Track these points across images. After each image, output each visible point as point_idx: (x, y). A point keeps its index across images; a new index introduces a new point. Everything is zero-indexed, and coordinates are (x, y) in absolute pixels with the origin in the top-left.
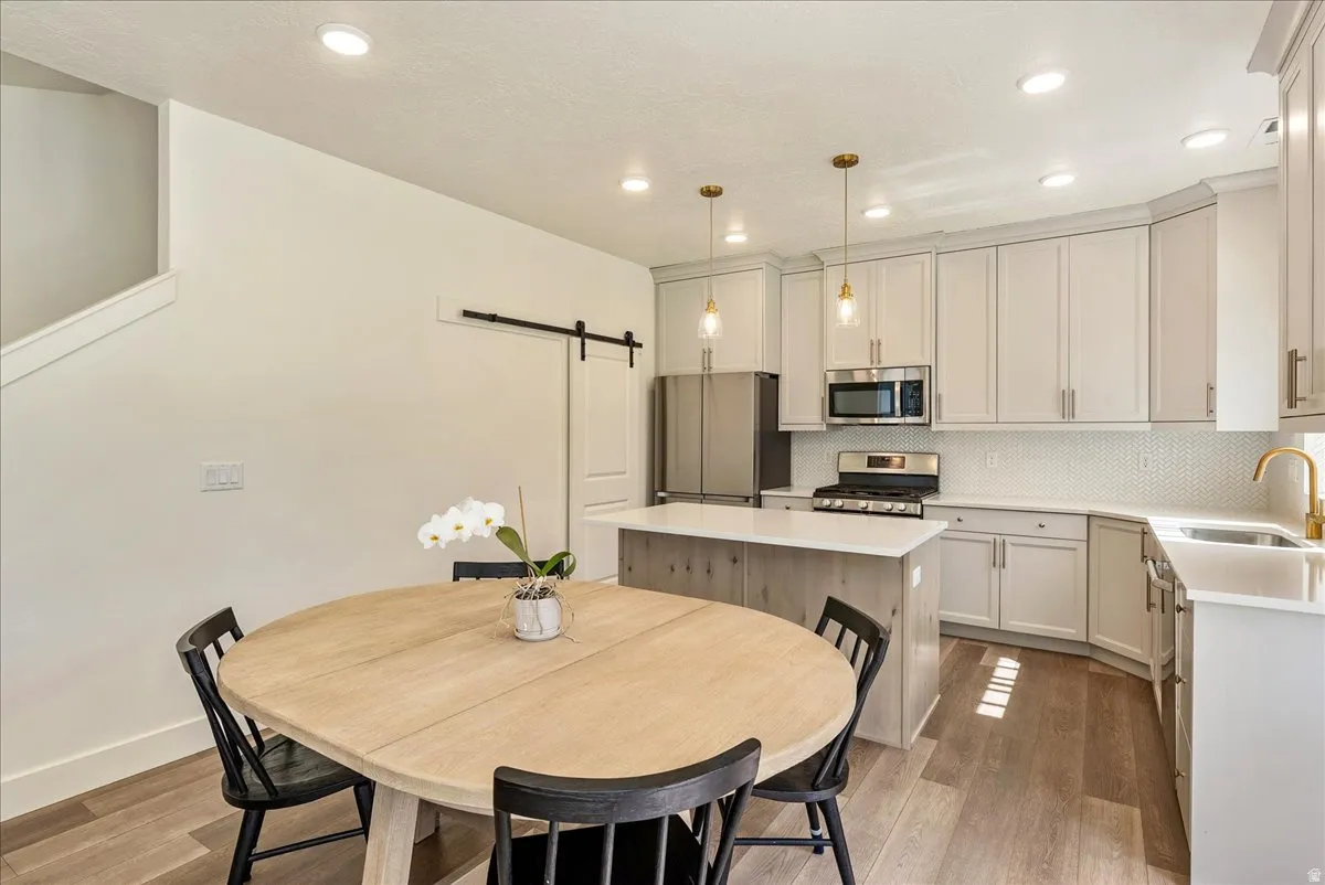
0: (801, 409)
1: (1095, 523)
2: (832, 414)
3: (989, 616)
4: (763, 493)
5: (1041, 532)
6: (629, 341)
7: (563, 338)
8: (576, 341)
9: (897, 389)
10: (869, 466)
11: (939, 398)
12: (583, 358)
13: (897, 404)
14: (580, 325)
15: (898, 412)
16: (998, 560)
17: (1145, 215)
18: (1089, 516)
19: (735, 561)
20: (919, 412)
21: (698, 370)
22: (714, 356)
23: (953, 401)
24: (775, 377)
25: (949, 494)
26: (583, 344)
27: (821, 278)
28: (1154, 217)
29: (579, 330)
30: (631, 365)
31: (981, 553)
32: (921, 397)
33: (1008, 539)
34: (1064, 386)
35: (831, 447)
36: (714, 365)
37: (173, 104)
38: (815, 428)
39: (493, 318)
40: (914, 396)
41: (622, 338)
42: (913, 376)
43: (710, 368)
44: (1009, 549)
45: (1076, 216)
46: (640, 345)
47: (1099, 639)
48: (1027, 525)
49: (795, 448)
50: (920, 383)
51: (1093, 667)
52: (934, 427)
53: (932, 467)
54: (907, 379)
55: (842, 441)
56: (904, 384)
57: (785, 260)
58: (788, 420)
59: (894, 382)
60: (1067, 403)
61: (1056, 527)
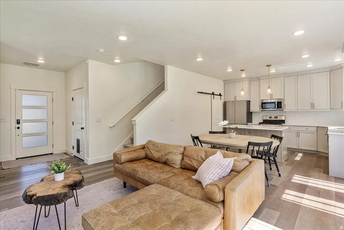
0: (255, 107)
1: (318, 128)
2: (262, 108)
3: (296, 146)
4: (248, 123)
5: (307, 130)
6: (220, 95)
7: (211, 95)
8: (213, 96)
9: (276, 103)
10: (270, 118)
11: (285, 105)
12: (214, 99)
13: (276, 106)
14: (213, 93)
15: (276, 108)
16: (298, 135)
17: (329, 70)
18: (317, 127)
19: (250, 133)
20: (281, 108)
21: (233, 100)
22: (237, 97)
23: (288, 105)
24: (249, 101)
25: (287, 123)
26: (214, 96)
27: (259, 82)
28: (330, 70)
29: (213, 94)
30: (221, 99)
31: (295, 134)
32: (281, 105)
33: (300, 132)
34: (312, 102)
35: (261, 115)
36: (237, 99)
37: (168, 66)
38: (259, 111)
39: (202, 93)
40: (279, 105)
41: (219, 94)
42: (279, 101)
43: (236, 100)
44: (300, 133)
45: (314, 70)
46: (222, 96)
47: (320, 150)
48: (304, 129)
49: (253, 115)
50: (281, 102)
51: (318, 155)
52: (284, 111)
53: (283, 118)
54: (278, 101)
55: (264, 113)
56: (278, 102)
57: (252, 78)
58: (252, 109)
59: (275, 102)
60: (313, 106)
61: (310, 129)
